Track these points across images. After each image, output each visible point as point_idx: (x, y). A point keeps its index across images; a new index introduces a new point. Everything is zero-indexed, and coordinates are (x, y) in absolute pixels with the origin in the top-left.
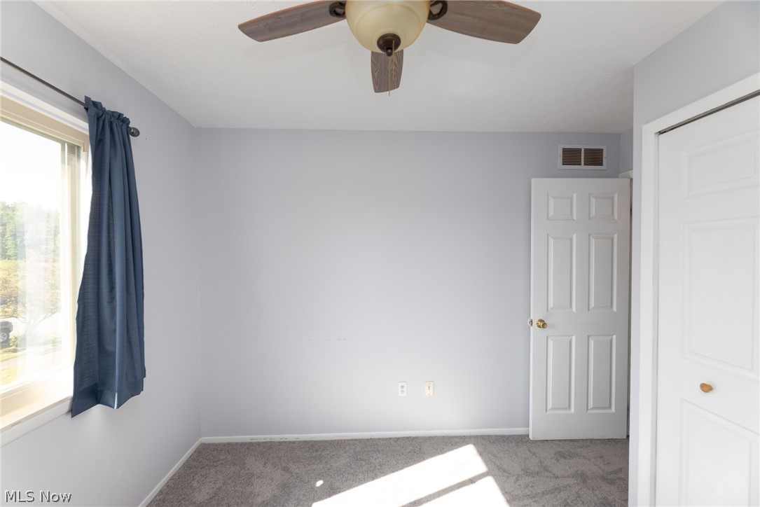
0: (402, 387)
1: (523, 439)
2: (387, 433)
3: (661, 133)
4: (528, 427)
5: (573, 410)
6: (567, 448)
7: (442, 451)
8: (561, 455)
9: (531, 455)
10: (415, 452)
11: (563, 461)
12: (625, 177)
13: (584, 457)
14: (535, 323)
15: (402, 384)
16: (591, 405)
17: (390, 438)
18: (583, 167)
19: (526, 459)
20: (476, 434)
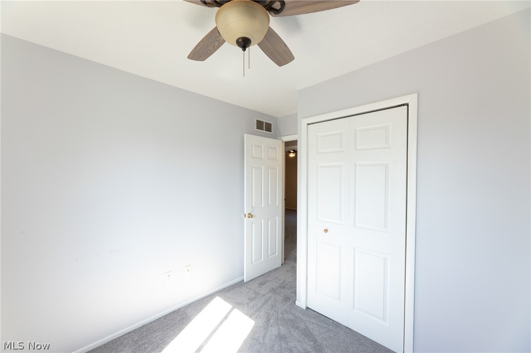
0: (169, 276)
1: (241, 284)
2: (156, 315)
3: (308, 124)
4: (244, 275)
5: (262, 259)
6: (262, 279)
7: (201, 309)
8: (261, 284)
9: (248, 290)
10: (183, 319)
11: (263, 287)
12: (279, 140)
13: (270, 281)
14: (247, 215)
15: (168, 274)
16: (269, 254)
17: (160, 318)
18: (264, 131)
19: (247, 293)
20: (218, 290)
